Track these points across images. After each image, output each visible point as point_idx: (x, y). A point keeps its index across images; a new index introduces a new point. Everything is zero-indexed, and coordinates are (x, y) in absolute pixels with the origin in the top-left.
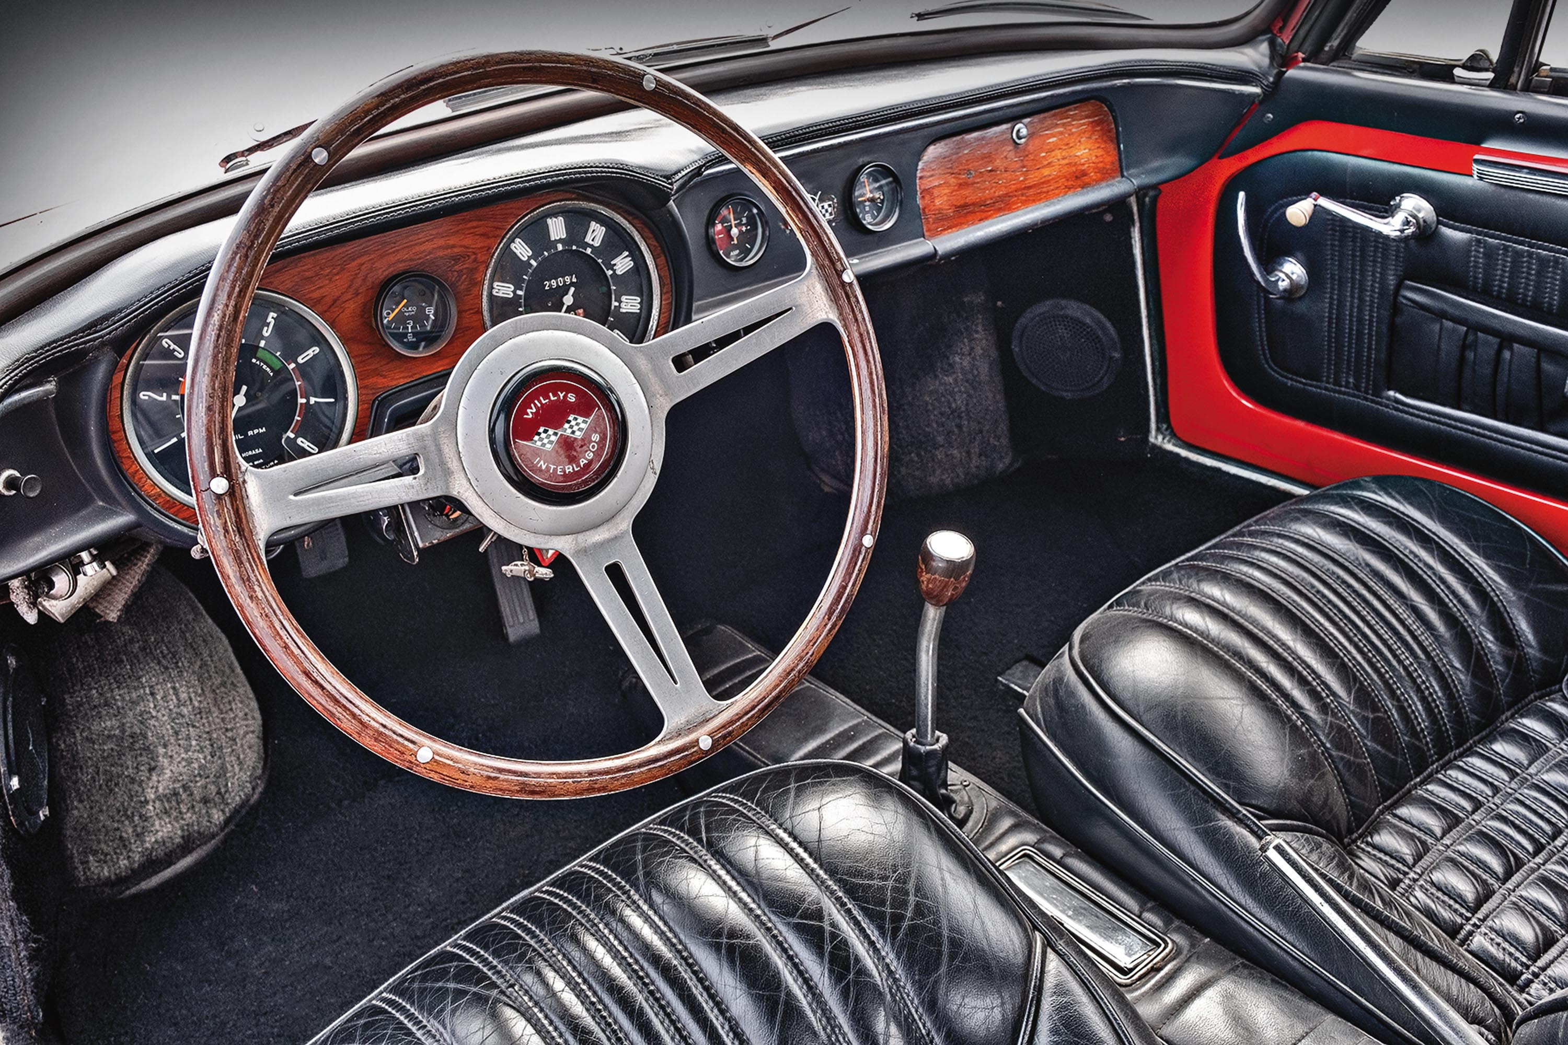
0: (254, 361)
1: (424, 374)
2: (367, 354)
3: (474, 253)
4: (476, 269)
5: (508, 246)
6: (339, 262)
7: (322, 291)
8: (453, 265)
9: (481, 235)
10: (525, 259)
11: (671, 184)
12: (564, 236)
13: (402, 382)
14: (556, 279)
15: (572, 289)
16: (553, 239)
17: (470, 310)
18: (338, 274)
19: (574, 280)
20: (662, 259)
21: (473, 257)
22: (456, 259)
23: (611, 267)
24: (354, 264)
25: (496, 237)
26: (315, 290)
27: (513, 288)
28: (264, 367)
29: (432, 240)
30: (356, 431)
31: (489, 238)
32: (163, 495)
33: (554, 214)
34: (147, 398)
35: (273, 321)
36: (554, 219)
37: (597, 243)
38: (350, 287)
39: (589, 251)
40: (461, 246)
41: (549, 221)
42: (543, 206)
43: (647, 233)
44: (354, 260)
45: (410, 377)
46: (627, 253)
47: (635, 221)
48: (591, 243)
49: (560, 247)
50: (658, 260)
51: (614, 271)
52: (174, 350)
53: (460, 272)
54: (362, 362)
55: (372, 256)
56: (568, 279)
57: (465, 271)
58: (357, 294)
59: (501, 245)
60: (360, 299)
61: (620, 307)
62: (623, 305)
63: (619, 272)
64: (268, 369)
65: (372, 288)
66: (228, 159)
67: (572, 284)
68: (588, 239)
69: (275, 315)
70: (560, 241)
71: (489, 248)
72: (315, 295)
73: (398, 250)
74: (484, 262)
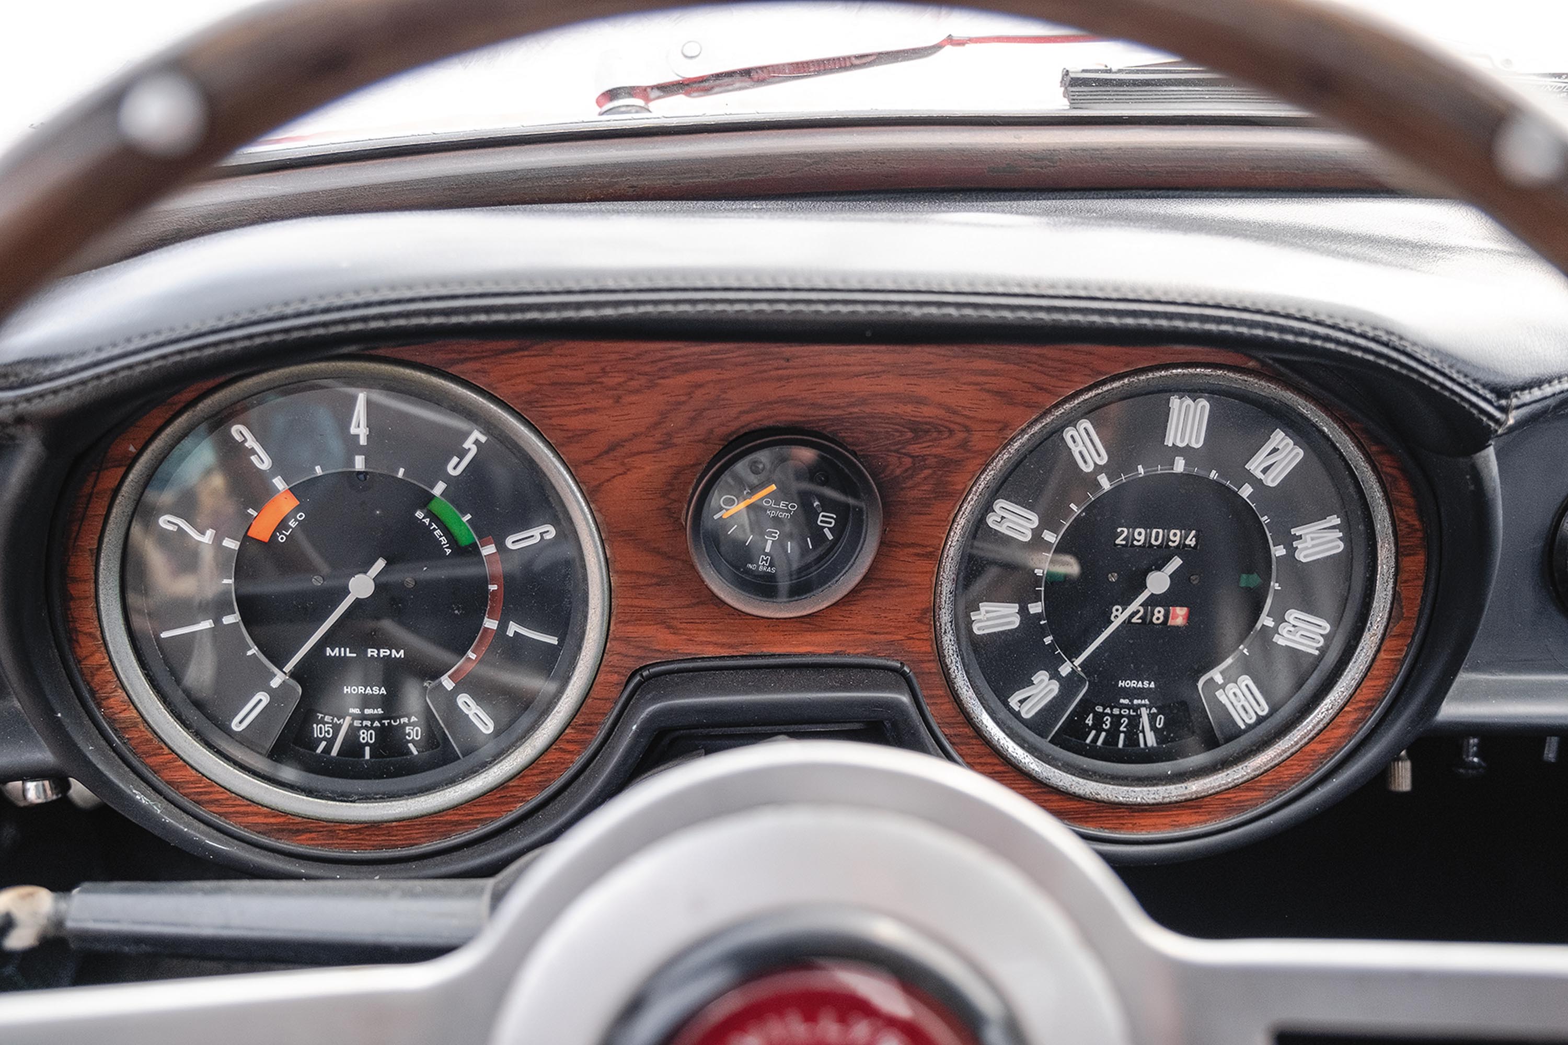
0: (419, 514)
1: (766, 650)
2: (653, 575)
3: (968, 430)
4: (958, 462)
5: (1057, 431)
6: (647, 369)
7: (593, 418)
8: (908, 442)
9: (998, 393)
10: (1088, 469)
11: (1504, 410)
12: (1197, 444)
13: (710, 651)
14: (1148, 526)
15: (1176, 562)
16: (1169, 442)
17: (913, 545)
18: (637, 391)
19: (1191, 541)
20: (1416, 563)
21: (961, 435)
22: (919, 430)
23: (1289, 541)
24: (682, 379)
25: (1029, 405)
26: (577, 413)
27: (1035, 520)
28: (438, 532)
29: (877, 374)
30: (579, 720)
31: (1012, 403)
32: (141, 727)
33: (1193, 391)
34: (170, 528)
35: (474, 450)
36: (1188, 401)
37: (1272, 480)
38: (656, 425)
39: (1246, 491)
40: (940, 405)
41: (1175, 402)
42: (1166, 367)
43: (1403, 493)
44: (684, 371)
45: (731, 646)
46: (1338, 521)
47: (1385, 460)
48: (1260, 476)
49: (1180, 465)
50: (1407, 562)
51: (1292, 550)
52: (253, 452)
53: (919, 462)
54: (636, 587)
55: (727, 375)
56: (1175, 536)
57: (932, 461)
58: (666, 444)
59: (1037, 428)
60: (672, 459)
61: (1275, 630)
62: (1284, 629)
63: (1301, 556)
64: (444, 540)
65: (705, 441)
66: (612, 94)
67: (1181, 550)
68: (1255, 466)
69: (483, 439)
70: (1186, 452)
71: (1005, 426)
72: (575, 423)
73: (789, 378)
74: (980, 453)
